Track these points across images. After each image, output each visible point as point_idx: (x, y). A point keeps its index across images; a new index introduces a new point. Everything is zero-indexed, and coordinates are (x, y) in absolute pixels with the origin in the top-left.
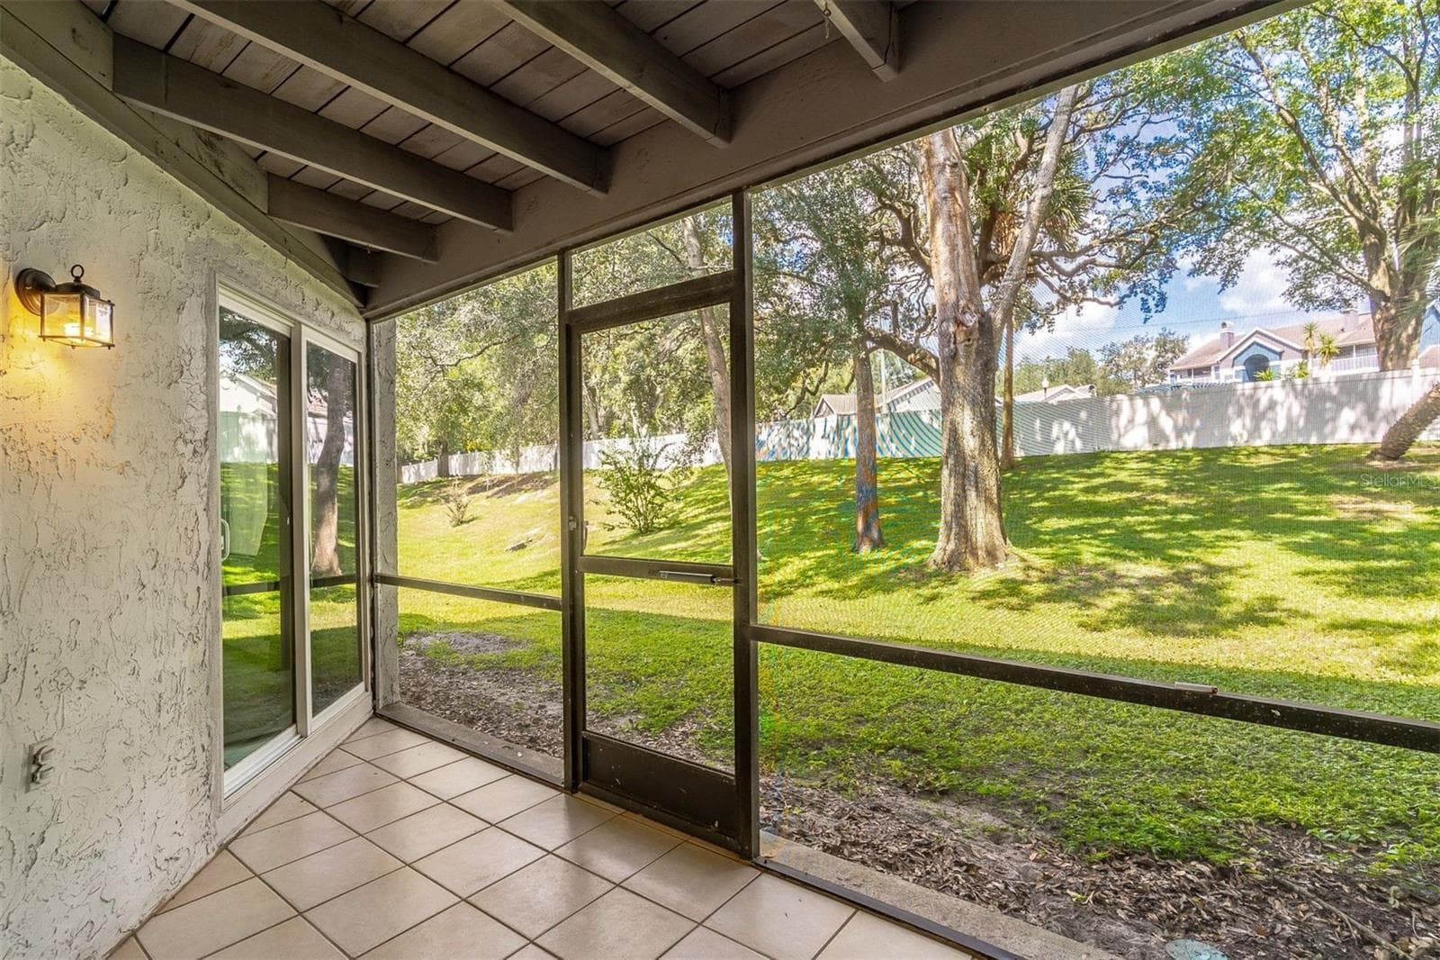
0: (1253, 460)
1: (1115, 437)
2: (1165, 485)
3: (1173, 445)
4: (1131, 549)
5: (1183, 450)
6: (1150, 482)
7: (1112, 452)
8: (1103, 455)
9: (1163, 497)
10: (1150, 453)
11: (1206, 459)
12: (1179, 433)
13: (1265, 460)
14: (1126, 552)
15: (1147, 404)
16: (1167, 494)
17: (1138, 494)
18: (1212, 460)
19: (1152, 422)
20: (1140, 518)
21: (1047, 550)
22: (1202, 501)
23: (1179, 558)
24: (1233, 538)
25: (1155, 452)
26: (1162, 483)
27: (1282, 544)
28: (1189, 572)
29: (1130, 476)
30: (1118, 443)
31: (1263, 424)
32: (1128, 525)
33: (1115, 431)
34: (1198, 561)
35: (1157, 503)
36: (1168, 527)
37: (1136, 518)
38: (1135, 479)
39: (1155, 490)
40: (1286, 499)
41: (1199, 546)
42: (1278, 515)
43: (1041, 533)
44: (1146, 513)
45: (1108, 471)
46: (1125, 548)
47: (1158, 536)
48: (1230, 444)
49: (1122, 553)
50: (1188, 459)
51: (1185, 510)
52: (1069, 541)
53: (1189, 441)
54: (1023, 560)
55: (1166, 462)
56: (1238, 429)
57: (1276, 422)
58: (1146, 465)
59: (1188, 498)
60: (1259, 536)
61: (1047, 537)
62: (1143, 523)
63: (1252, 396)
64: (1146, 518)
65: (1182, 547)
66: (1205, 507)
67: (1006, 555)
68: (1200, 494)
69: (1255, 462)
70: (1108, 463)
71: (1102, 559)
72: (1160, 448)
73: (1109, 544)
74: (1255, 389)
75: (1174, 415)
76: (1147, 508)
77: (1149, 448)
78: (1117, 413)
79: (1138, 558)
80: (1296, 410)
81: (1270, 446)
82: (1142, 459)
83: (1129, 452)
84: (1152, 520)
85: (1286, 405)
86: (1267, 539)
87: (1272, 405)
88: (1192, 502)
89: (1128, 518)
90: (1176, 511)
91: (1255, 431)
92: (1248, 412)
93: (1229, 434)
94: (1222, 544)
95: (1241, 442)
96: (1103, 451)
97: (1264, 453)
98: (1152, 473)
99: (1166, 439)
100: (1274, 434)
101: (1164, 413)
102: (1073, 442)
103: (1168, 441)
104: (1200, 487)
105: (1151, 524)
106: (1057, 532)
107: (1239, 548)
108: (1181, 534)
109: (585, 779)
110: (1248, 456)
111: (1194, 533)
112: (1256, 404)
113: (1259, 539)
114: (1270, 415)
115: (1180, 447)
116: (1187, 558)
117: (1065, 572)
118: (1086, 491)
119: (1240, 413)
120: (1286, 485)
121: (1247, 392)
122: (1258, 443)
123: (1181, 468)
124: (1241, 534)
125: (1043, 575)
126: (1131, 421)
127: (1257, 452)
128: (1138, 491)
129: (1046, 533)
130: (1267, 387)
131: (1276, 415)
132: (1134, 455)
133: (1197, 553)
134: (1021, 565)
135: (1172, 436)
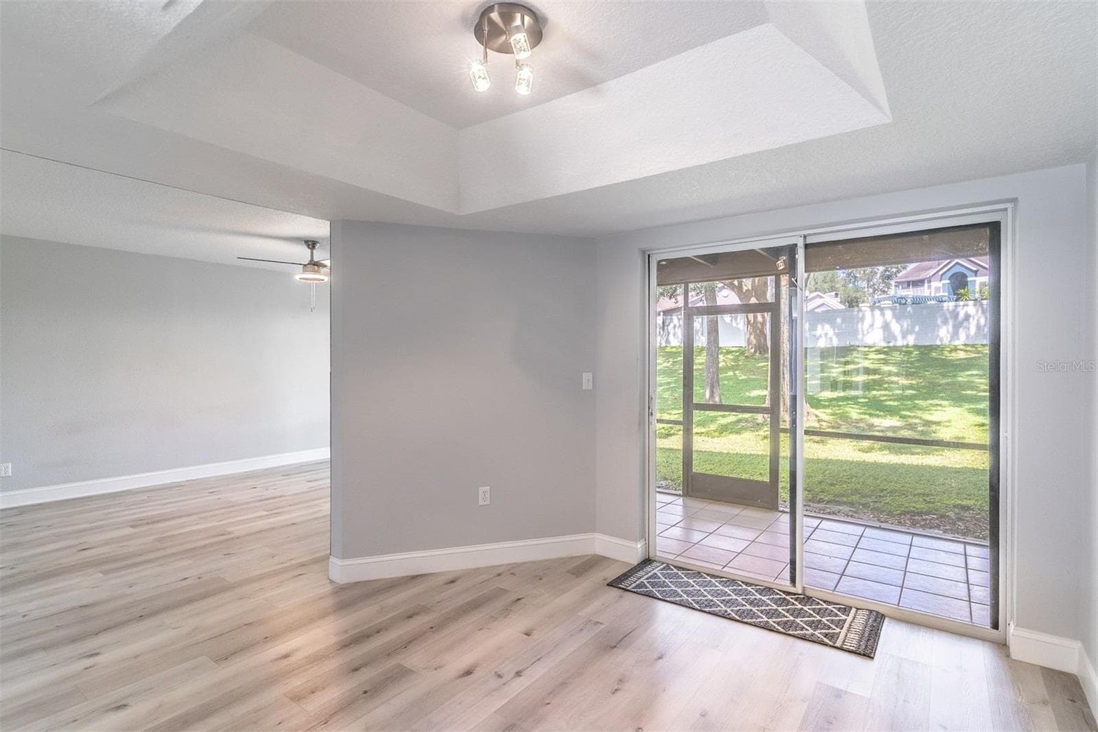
0: (953, 354)
1: (860, 336)
2: (896, 371)
3: (900, 343)
4: (880, 411)
5: (907, 346)
6: (886, 368)
7: (858, 346)
8: (852, 348)
9: (895, 379)
10: (885, 348)
11: (922, 353)
12: (904, 335)
13: (962, 355)
14: (878, 412)
15: (883, 315)
16: (898, 377)
17: (879, 377)
18: (926, 354)
19: (886, 327)
20: (883, 392)
21: (829, 411)
22: (921, 382)
23: (910, 417)
24: (940, 405)
25: (888, 347)
26: (894, 369)
27: (970, 409)
28: (916, 424)
29: (873, 363)
30: (862, 340)
31: (961, 330)
32: (875, 397)
33: (861, 332)
34: (921, 418)
35: (892, 382)
36: (901, 398)
37: (880, 392)
38: (876, 366)
39: (890, 374)
40: (973, 382)
41: (920, 409)
42: (969, 392)
43: (821, 400)
44: (886, 389)
45: (856, 360)
46: (877, 410)
47: (896, 403)
48: (938, 343)
49: (875, 413)
50: (909, 353)
51: (911, 387)
52: (841, 406)
53: (911, 340)
54: (817, 416)
55: (896, 354)
56: (944, 334)
57: (969, 329)
58: (882, 356)
59: (912, 380)
60: (957, 405)
61: (827, 403)
62: (885, 395)
63: (954, 311)
64: (887, 392)
65: (910, 410)
66: (923, 386)
67: (808, 413)
68: (920, 377)
69: (954, 356)
70: (855, 354)
71: (863, 416)
72: (891, 344)
73: (866, 408)
74: (956, 306)
75: (901, 322)
76: (886, 386)
77: (884, 344)
78: (862, 319)
79: (885, 416)
80: (982, 321)
81: (965, 345)
82: (879, 352)
83: (870, 347)
84: (891, 393)
85: (976, 318)
86: (960, 406)
87: (967, 317)
88: (914, 382)
89: (874, 392)
90: (904, 388)
91: (955, 335)
92: (951, 323)
93: (938, 336)
94: (935, 408)
95: (946, 342)
96: (853, 346)
97: (961, 350)
98: (886, 362)
99: (895, 339)
100: (968, 337)
101: (894, 320)
102: (831, 339)
103: (896, 340)
104: (919, 373)
105: (890, 396)
106: (831, 400)
107: (945, 411)
108: (909, 402)
109: (692, 491)
110: (951, 351)
111: (916, 402)
112: (956, 316)
113: (956, 406)
114: (965, 324)
115: (905, 344)
116: (914, 416)
117: (843, 423)
118: (845, 373)
119: (945, 322)
120: (974, 372)
121: (951, 308)
122: (956, 343)
123: (905, 359)
124: (944, 403)
125: (830, 425)
126: (872, 325)
127: (955, 349)
128: (879, 375)
129: (825, 401)
130: (964, 306)
131: (969, 323)
132: (873, 349)
133: (919, 413)
134: (816, 419)
135: (899, 338)
